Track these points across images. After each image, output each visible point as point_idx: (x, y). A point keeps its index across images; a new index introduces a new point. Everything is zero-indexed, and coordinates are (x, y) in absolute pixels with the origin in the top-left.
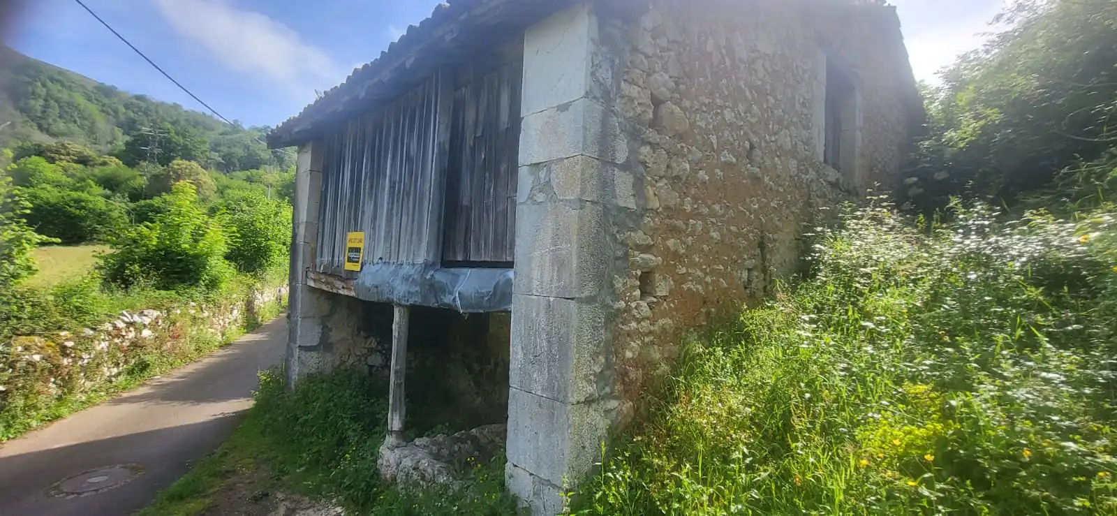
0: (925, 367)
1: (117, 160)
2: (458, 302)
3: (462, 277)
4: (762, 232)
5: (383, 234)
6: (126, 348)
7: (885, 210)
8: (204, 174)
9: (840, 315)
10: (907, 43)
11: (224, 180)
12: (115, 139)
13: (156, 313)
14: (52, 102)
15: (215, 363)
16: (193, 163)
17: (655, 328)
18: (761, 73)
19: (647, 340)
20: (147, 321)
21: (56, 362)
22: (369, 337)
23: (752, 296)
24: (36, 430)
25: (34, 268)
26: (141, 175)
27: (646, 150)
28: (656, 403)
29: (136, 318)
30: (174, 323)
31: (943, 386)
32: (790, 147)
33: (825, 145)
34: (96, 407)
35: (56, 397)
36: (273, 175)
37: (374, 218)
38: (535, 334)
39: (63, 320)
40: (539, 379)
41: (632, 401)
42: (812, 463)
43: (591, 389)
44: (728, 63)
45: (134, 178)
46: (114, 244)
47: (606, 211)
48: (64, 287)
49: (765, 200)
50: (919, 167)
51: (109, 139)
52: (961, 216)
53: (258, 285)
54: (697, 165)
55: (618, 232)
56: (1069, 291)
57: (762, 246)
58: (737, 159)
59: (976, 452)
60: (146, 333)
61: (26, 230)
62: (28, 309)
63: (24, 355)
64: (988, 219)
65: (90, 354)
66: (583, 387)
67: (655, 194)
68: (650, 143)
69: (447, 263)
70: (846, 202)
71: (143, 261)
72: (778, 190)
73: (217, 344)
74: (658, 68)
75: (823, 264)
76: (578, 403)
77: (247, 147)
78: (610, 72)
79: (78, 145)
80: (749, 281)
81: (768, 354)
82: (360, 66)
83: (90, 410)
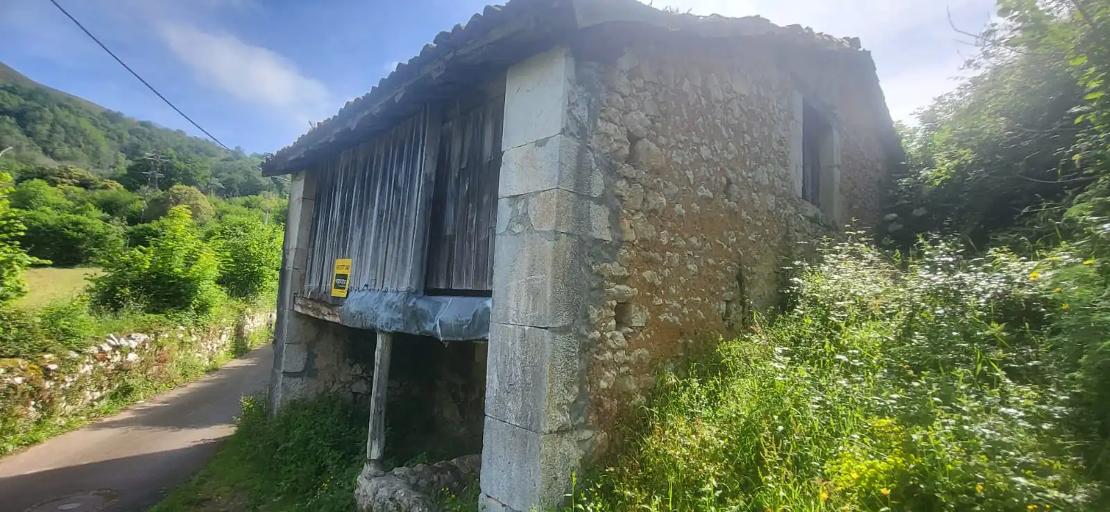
0: (892, 401)
1: (119, 185)
2: (439, 330)
3: (444, 305)
4: (740, 265)
5: (369, 261)
6: (110, 372)
7: (863, 245)
8: (203, 198)
9: (817, 348)
10: (883, 85)
11: (223, 205)
12: (117, 163)
13: (143, 337)
14: (59, 128)
15: (198, 388)
16: (193, 188)
17: (631, 359)
18: (737, 112)
19: (622, 370)
20: (134, 344)
21: (37, 385)
22: (355, 363)
23: (730, 328)
24: (11, 454)
25: (23, 290)
26: (141, 199)
27: (622, 184)
28: (631, 434)
29: (123, 342)
30: (161, 347)
31: (908, 420)
32: (767, 183)
33: (804, 182)
34: (75, 432)
35: (34, 420)
36: (272, 201)
37: (361, 247)
38: (511, 363)
39: (49, 343)
40: (513, 407)
41: (607, 431)
42: (784, 497)
43: (563, 418)
44: (704, 102)
45: (132, 202)
46: (107, 267)
47: (581, 242)
48: (52, 309)
49: (743, 234)
50: (898, 203)
51: (112, 164)
52: (927, 253)
53: (249, 310)
54: (673, 200)
55: (593, 263)
56: (1031, 328)
57: (740, 278)
58: (714, 194)
59: (936, 487)
60: (132, 357)
61: (19, 252)
62: (14, 331)
63: (6, 378)
64: (951, 256)
65: (73, 377)
66: (556, 416)
67: (631, 227)
68: (626, 178)
69: (430, 291)
70: (825, 237)
71: (135, 284)
72: (756, 225)
73: (204, 369)
74: (634, 106)
75: (802, 297)
76: (551, 432)
77: (247, 174)
78: (587, 111)
79: (79, 170)
80: (728, 313)
81: (744, 386)
82: (352, 100)
83: (69, 434)
